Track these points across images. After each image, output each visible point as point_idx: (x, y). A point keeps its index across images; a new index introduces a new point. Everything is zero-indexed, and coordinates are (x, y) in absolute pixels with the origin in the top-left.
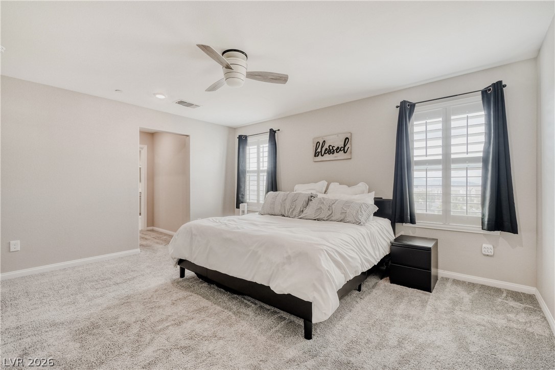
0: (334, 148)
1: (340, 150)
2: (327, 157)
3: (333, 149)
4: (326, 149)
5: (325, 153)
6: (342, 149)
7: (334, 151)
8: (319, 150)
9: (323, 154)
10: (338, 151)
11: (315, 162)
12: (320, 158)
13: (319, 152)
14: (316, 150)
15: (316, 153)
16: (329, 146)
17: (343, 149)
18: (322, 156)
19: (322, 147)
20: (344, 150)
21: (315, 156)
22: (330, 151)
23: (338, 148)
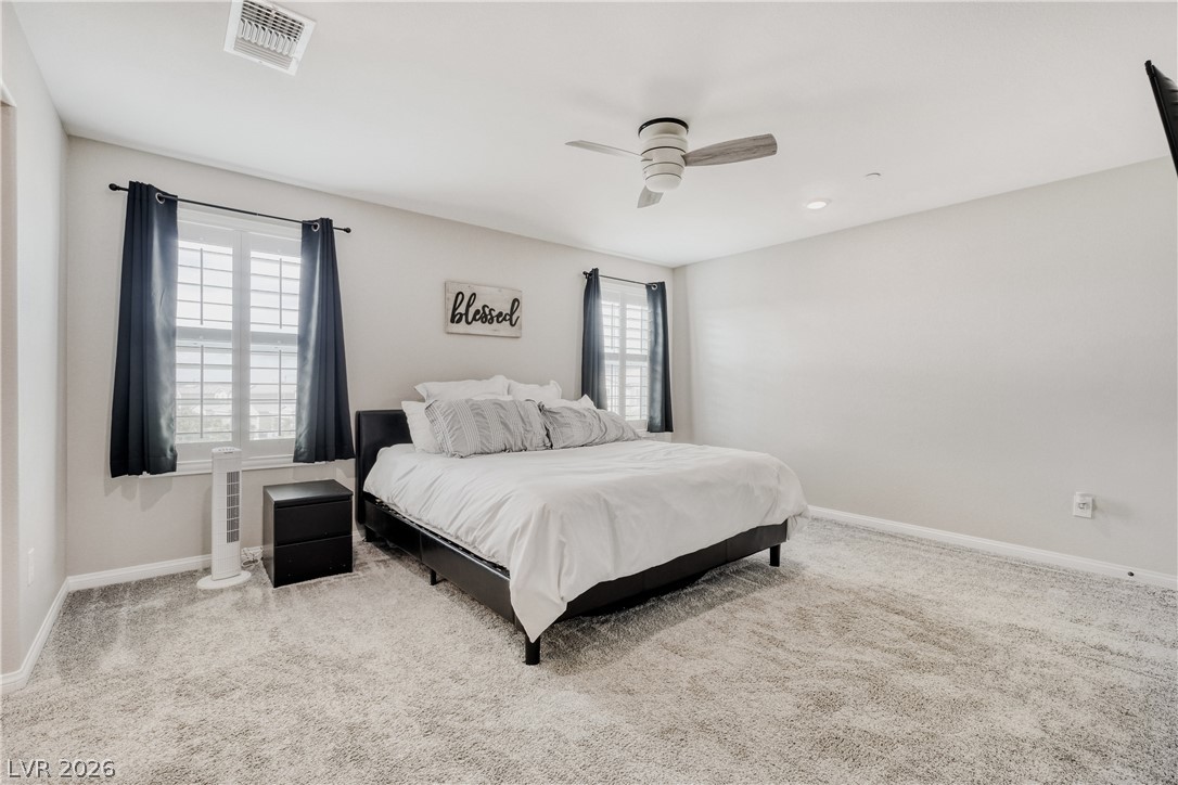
0: (494, 314)
1: (504, 319)
2: (478, 327)
3: (490, 314)
4: (477, 312)
5: (474, 319)
6: (508, 317)
7: (492, 318)
8: (462, 309)
9: (470, 319)
10: (500, 319)
11: (448, 333)
12: (462, 327)
13: (461, 315)
14: (455, 309)
15: (453, 316)
16: (484, 306)
17: (510, 317)
18: (468, 323)
19: (469, 306)
20: (511, 320)
21: (452, 321)
22: (485, 316)
23: (501, 314)
